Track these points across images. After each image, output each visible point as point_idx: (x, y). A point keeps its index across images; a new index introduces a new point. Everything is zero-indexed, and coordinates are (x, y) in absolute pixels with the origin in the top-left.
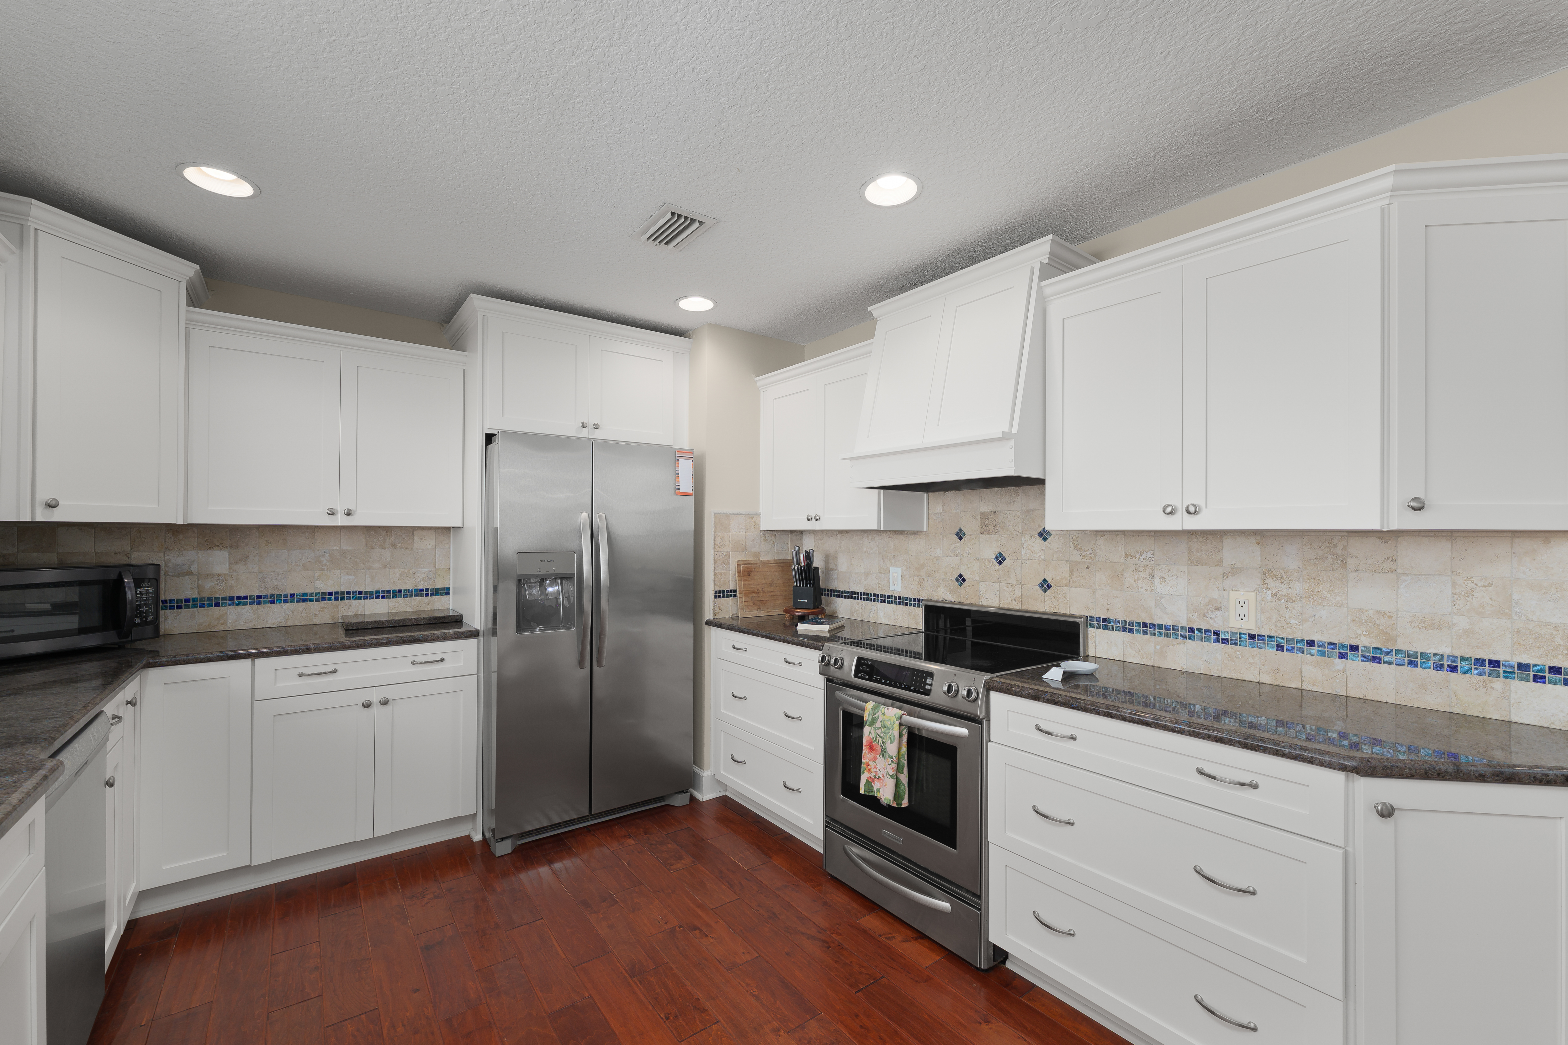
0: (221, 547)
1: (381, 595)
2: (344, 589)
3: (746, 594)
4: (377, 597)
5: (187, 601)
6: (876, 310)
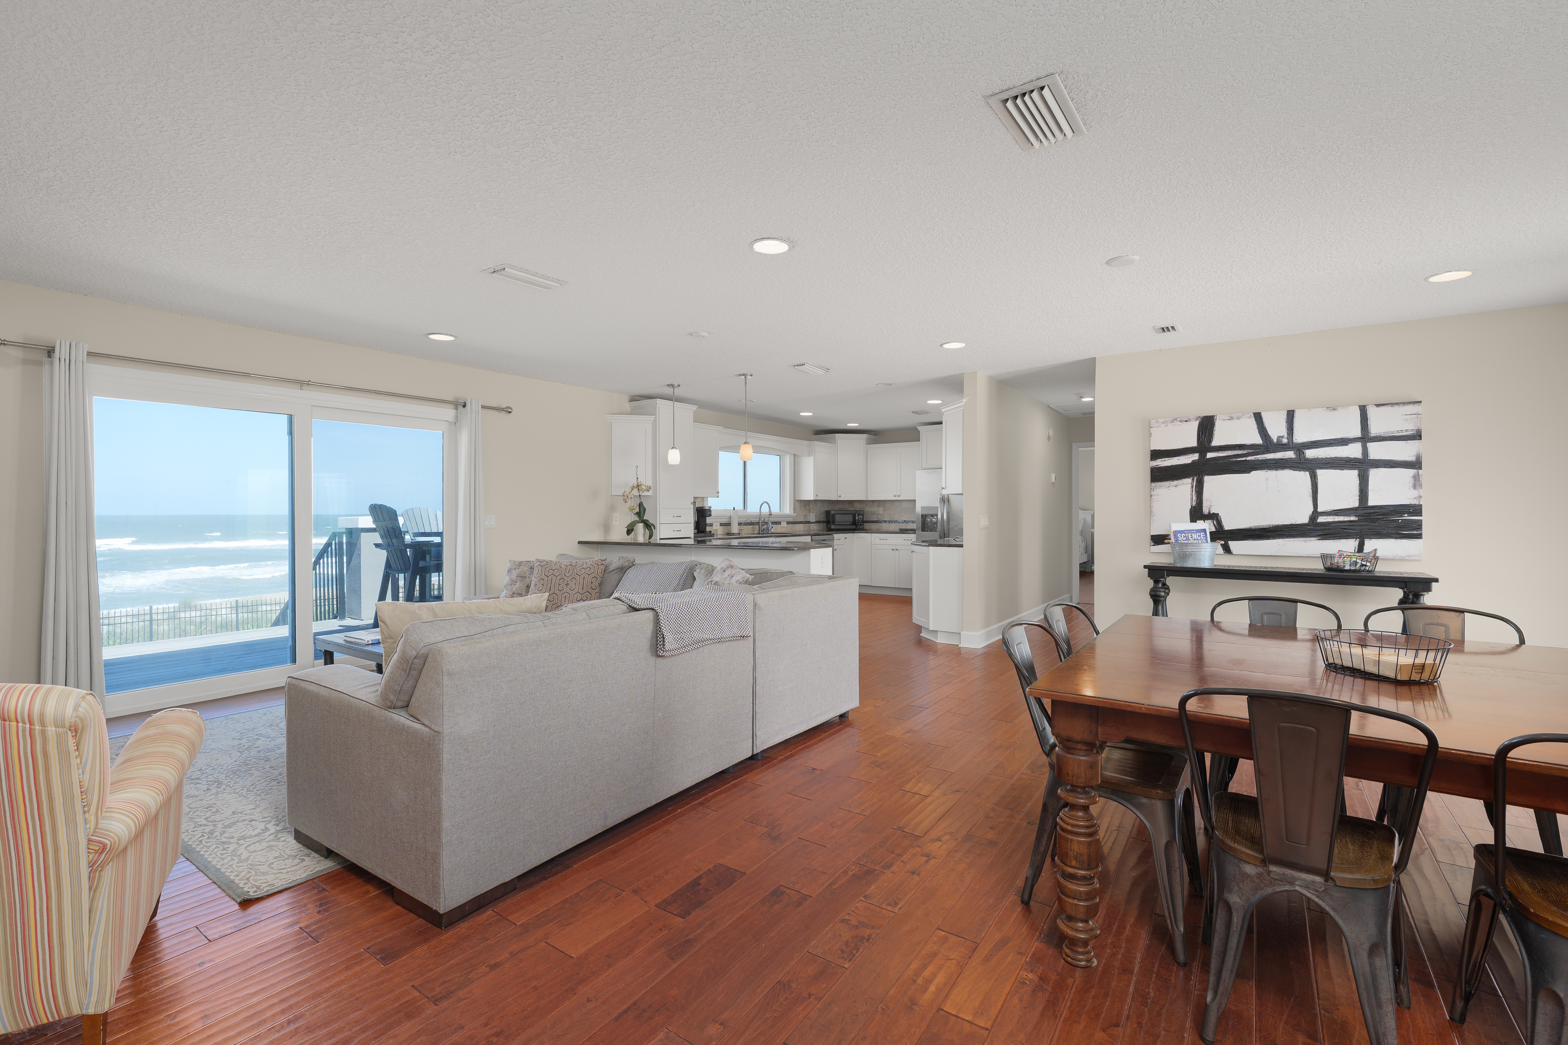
2: (905, 519)
4: (913, 522)
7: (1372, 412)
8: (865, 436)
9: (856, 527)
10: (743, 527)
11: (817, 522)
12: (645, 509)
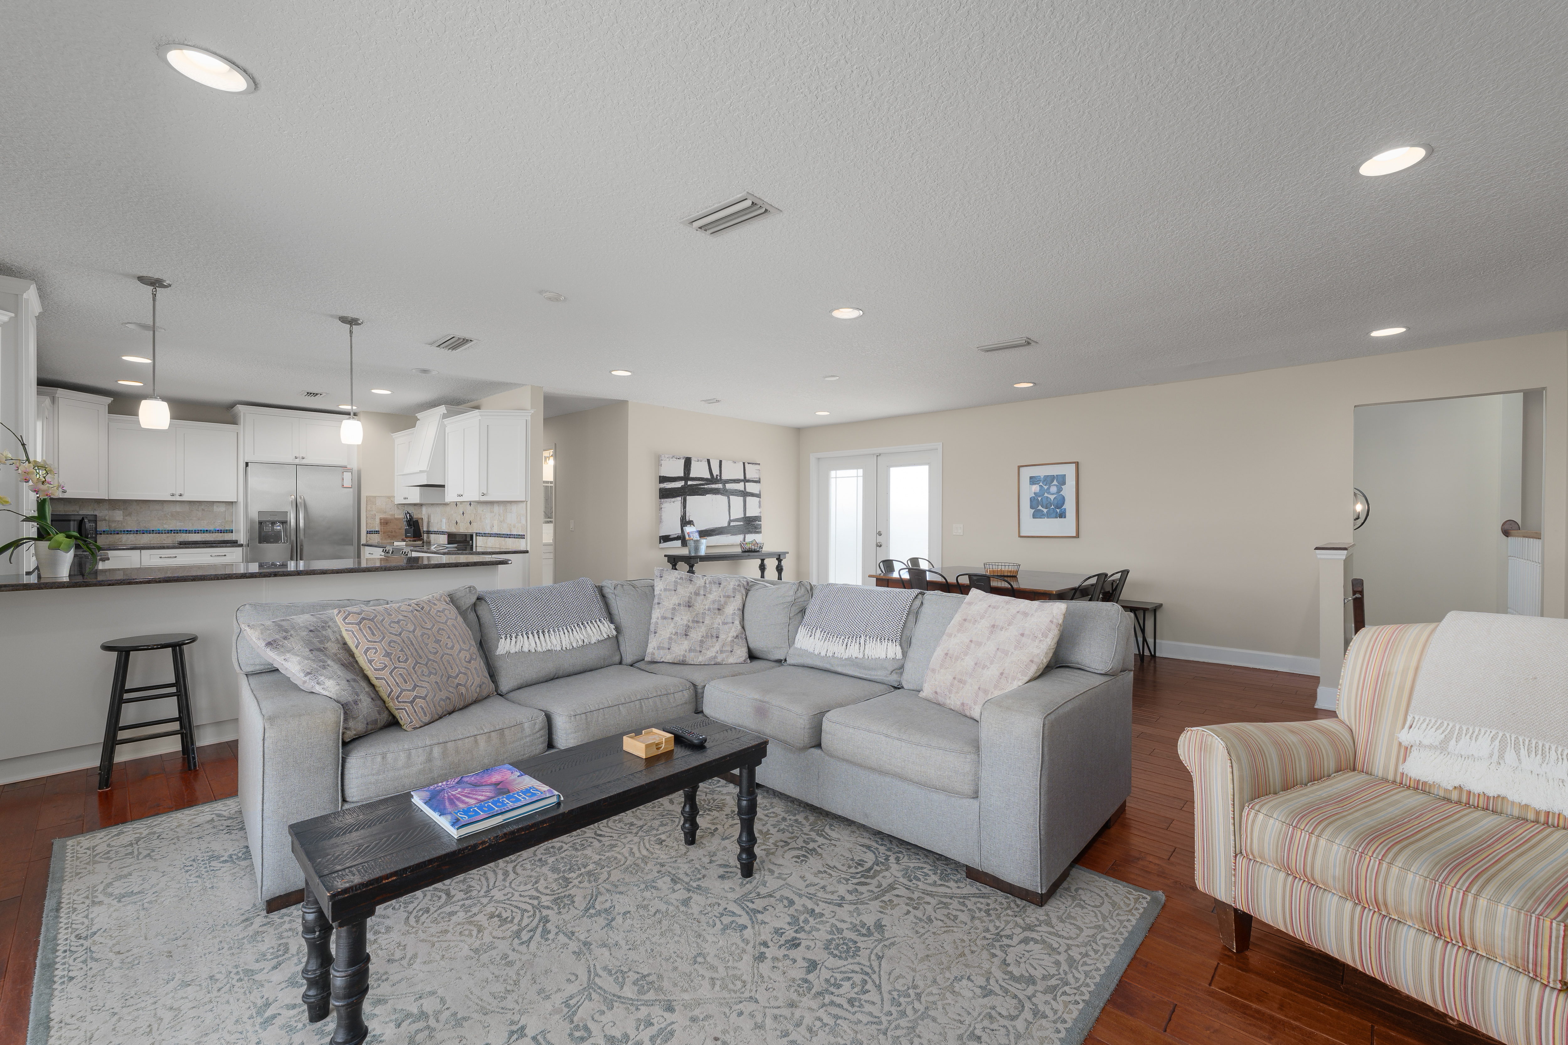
0: (119, 509)
1: (196, 532)
3: (384, 533)
5: (104, 531)
6: (419, 415)
7: (746, 465)
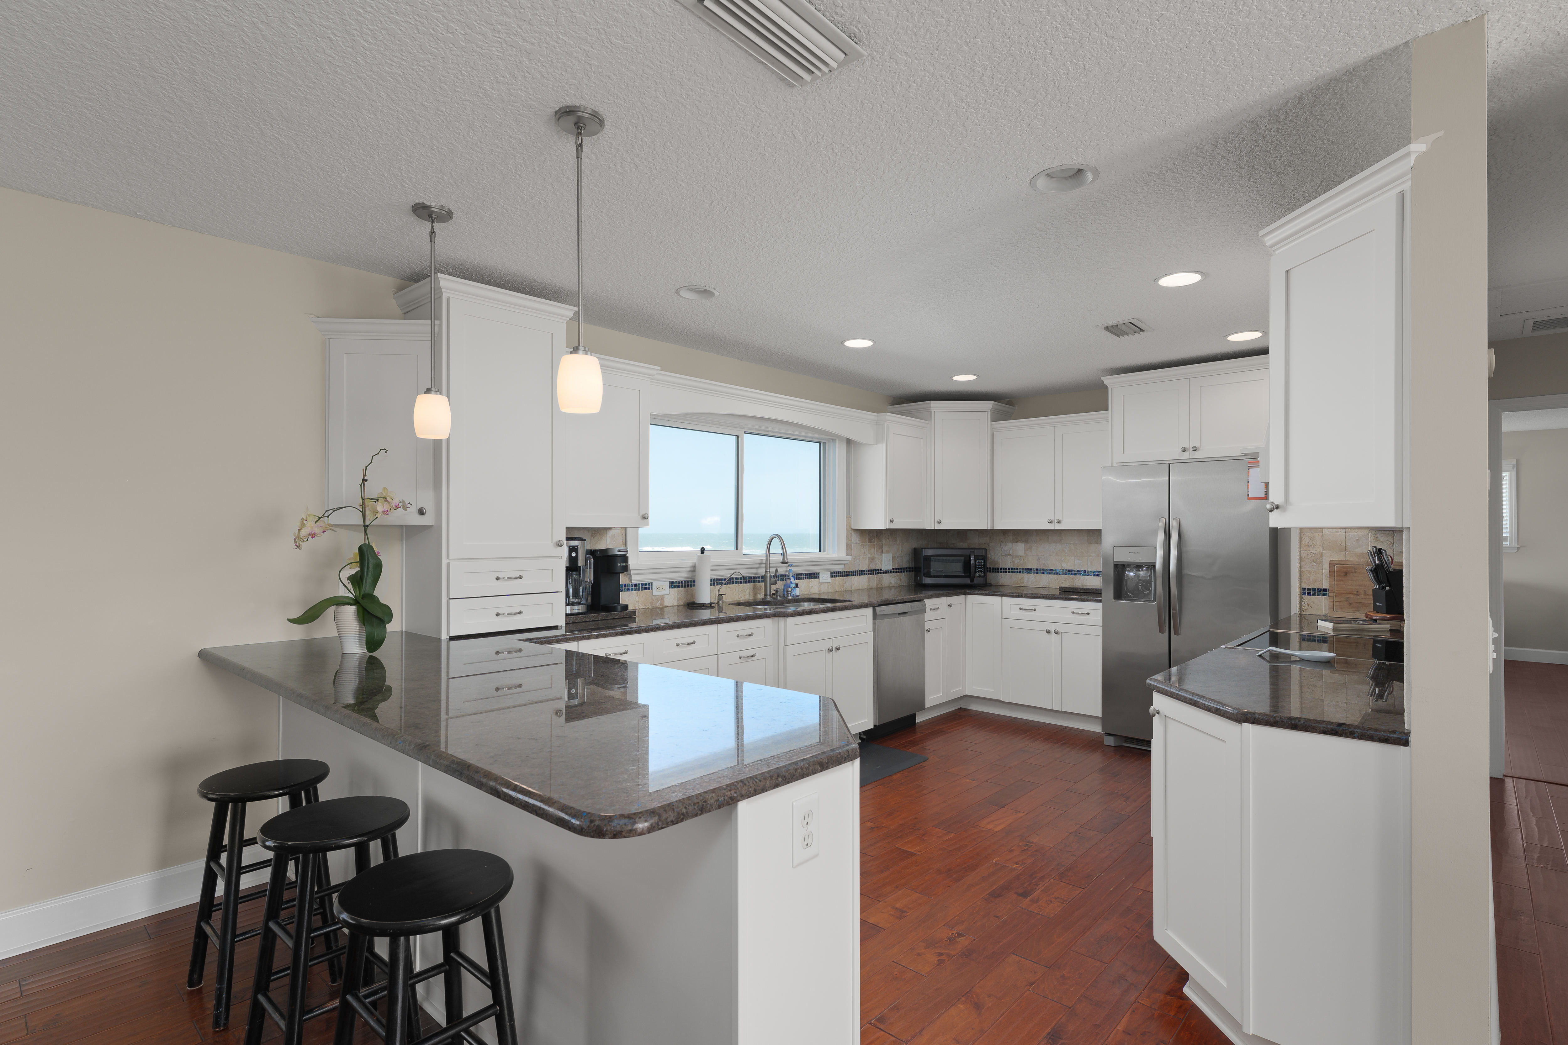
2: (1076, 568)
3: (1341, 594)
4: (1094, 575)
8: (989, 405)
9: (972, 581)
10: (724, 589)
11: (895, 570)
12: (379, 566)
